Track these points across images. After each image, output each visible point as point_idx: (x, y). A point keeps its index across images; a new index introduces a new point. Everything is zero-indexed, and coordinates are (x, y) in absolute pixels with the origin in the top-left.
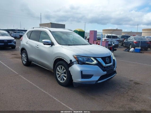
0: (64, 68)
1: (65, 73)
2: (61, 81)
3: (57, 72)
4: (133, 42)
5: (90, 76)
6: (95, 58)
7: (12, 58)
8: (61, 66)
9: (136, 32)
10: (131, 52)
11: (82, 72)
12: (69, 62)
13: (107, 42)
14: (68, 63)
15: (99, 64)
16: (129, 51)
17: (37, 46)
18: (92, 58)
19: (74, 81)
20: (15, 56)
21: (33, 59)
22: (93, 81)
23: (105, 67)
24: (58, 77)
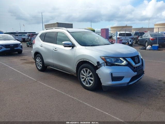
0: (90, 71)
1: (91, 76)
2: (86, 85)
3: (81, 76)
4: (149, 39)
5: (120, 78)
6: (124, 58)
7: (23, 64)
8: (85, 69)
9: (148, 27)
10: (148, 50)
11: (112, 74)
12: (96, 64)
13: (120, 40)
14: (95, 66)
15: (129, 65)
16: (146, 49)
17: (55, 49)
18: (121, 58)
19: (103, 84)
20: (26, 61)
21: (50, 63)
22: (124, 84)
23: (134, 68)
24: (83, 81)
